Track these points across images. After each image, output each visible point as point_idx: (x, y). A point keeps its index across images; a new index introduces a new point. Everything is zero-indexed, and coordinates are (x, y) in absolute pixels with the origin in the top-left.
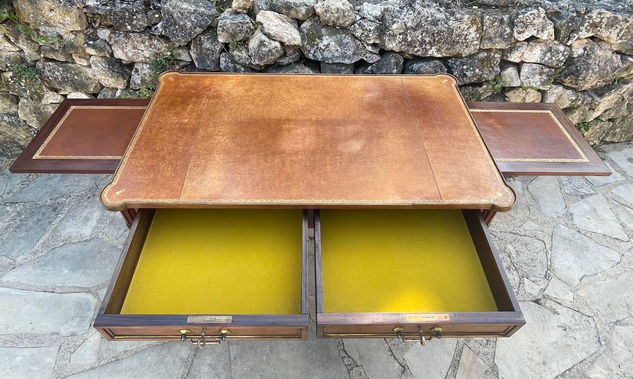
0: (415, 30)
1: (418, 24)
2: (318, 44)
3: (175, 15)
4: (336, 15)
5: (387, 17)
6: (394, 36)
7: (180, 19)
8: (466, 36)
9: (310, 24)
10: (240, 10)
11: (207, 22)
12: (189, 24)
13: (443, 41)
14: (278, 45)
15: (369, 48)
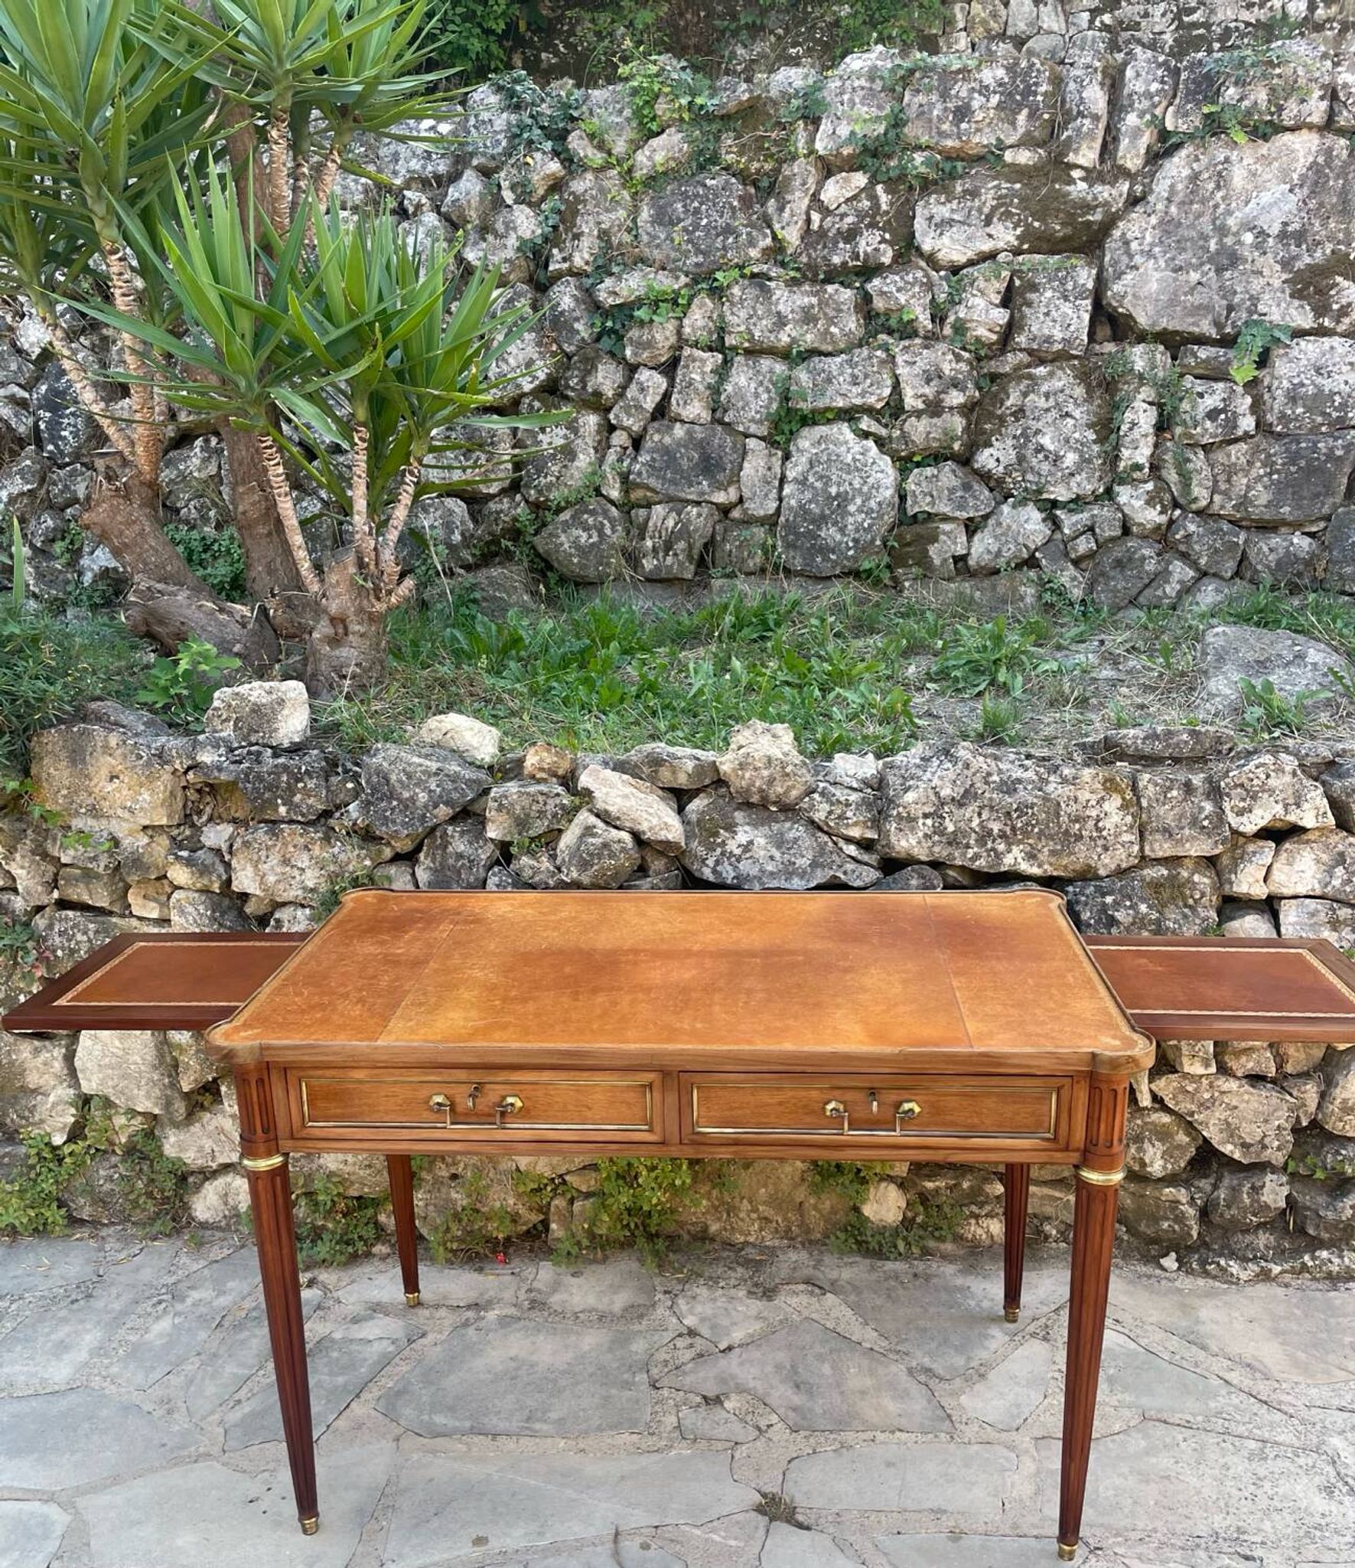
0: (961, 805)
1: (966, 791)
2: (723, 844)
3: (393, 777)
4: (765, 773)
5: (891, 779)
6: (911, 820)
7: (404, 786)
8: (1098, 820)
9: (706, 802)
10: (544, 775)
11: (464, 795)
12: (423, 797)
13: (1037, 830)
14: (626, 836)
15: (852, 850)
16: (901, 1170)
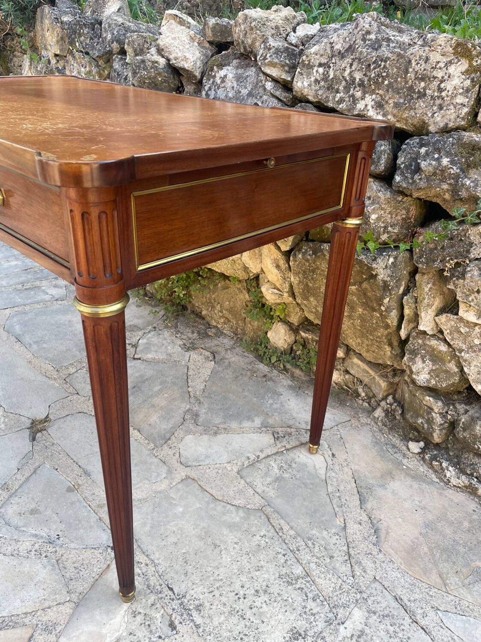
2: (214, 76)
3: (104, 26)
6: (310, 67)
7: (105, 31)
8: (441, 82)
12: (109, 37)
13: (386, 82)
14: (162, 61)
15: (269, 85)
16: (295, 319)
